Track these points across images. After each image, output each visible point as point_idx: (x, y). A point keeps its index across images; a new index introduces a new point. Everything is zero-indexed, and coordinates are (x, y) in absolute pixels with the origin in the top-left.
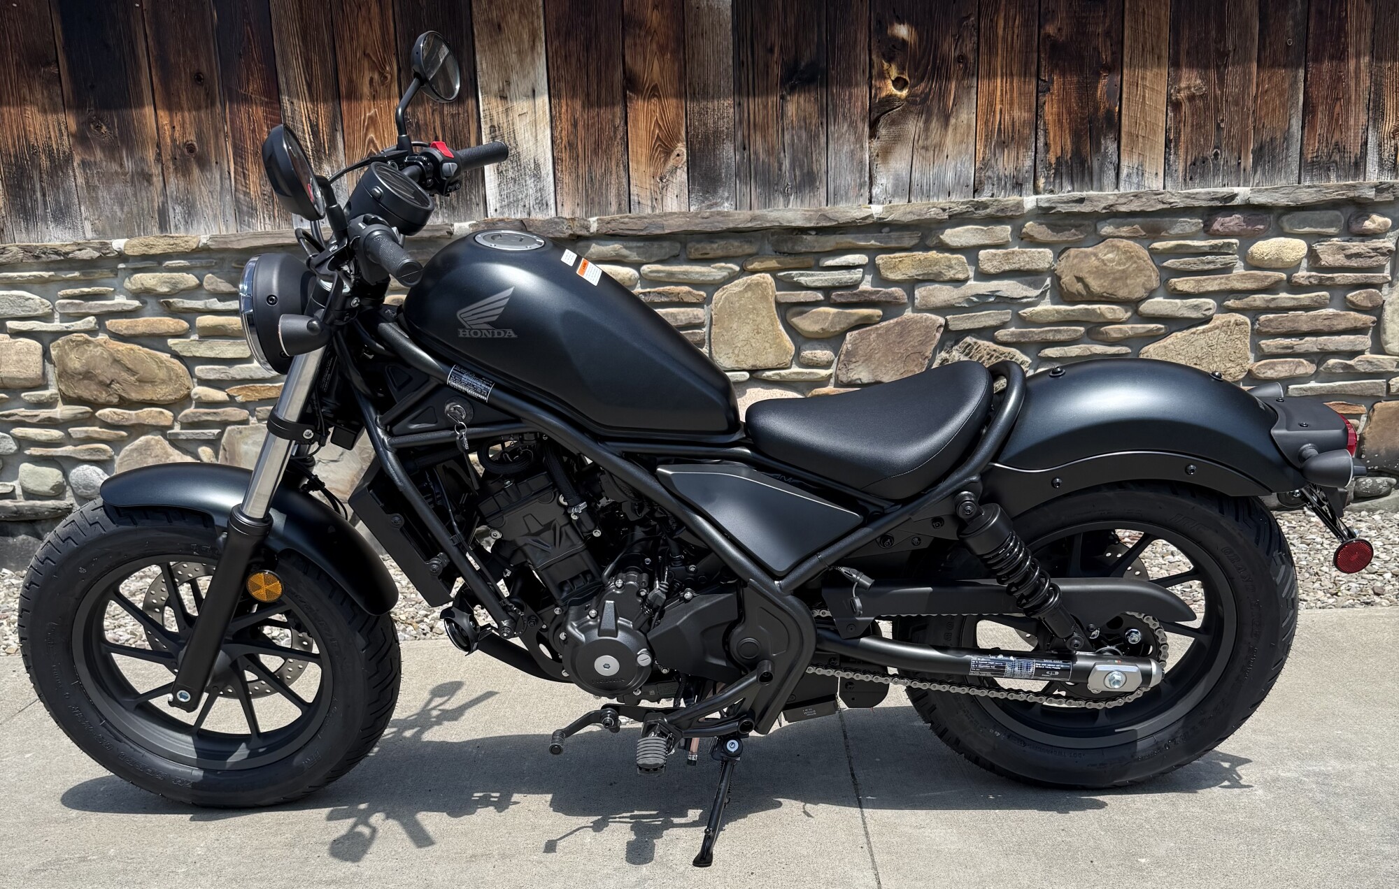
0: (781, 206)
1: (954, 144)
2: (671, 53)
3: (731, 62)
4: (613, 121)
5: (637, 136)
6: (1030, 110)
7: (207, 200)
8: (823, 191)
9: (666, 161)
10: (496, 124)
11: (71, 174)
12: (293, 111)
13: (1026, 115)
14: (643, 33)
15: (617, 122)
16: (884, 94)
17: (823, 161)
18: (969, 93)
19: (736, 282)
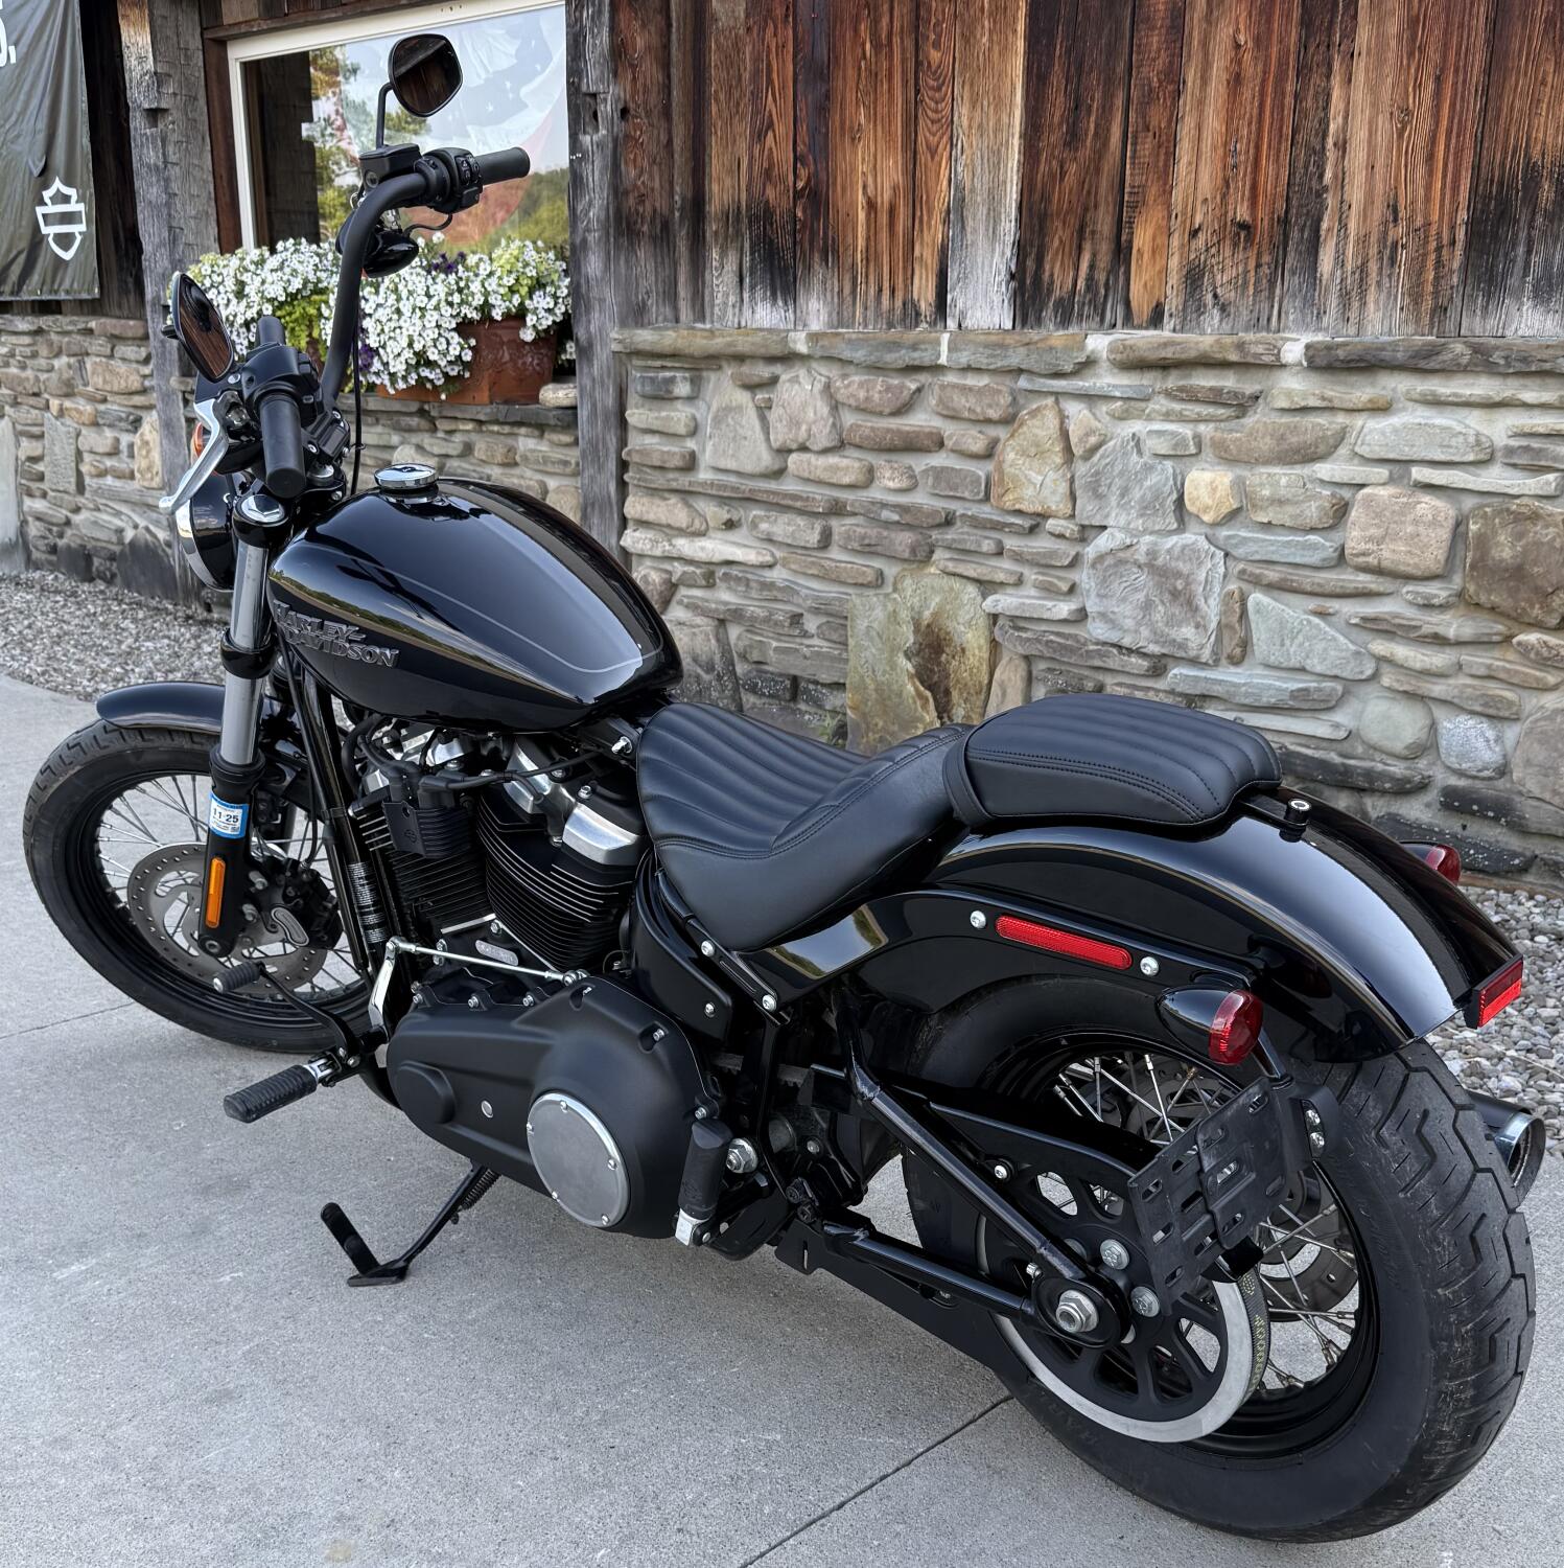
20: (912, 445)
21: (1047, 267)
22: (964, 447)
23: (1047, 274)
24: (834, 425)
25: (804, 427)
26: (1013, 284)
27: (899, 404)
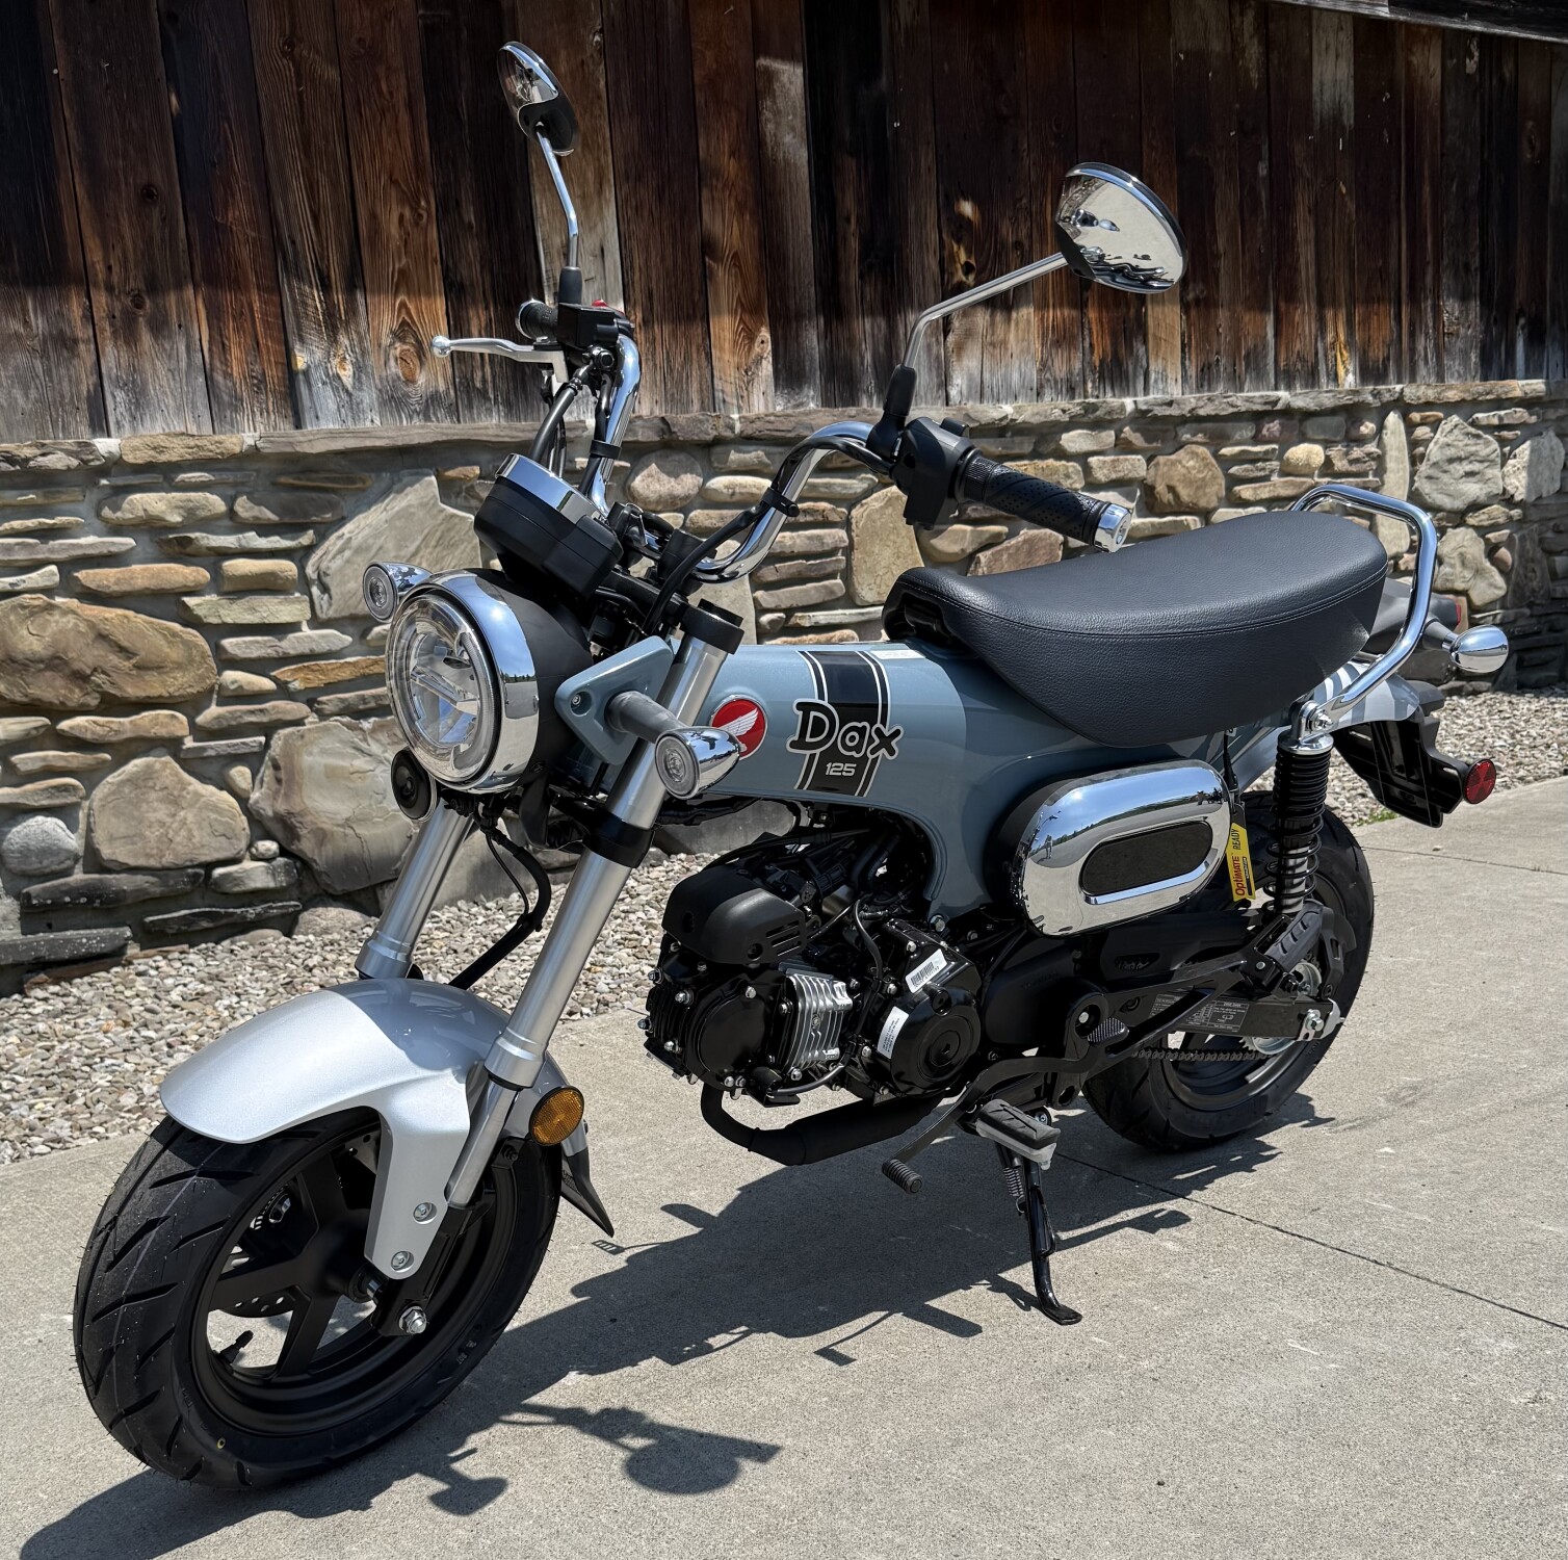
1: (1017, 341)
2: (750, 214)
3: (810, 230)
4: (692, 296)
6: (1076, 307)
7: (164, 383)
9: (750, 351)
13: (1073, 312)
14: (720, 186)
15: (696, 297)
16: (955, 280)
19: (875, 495)
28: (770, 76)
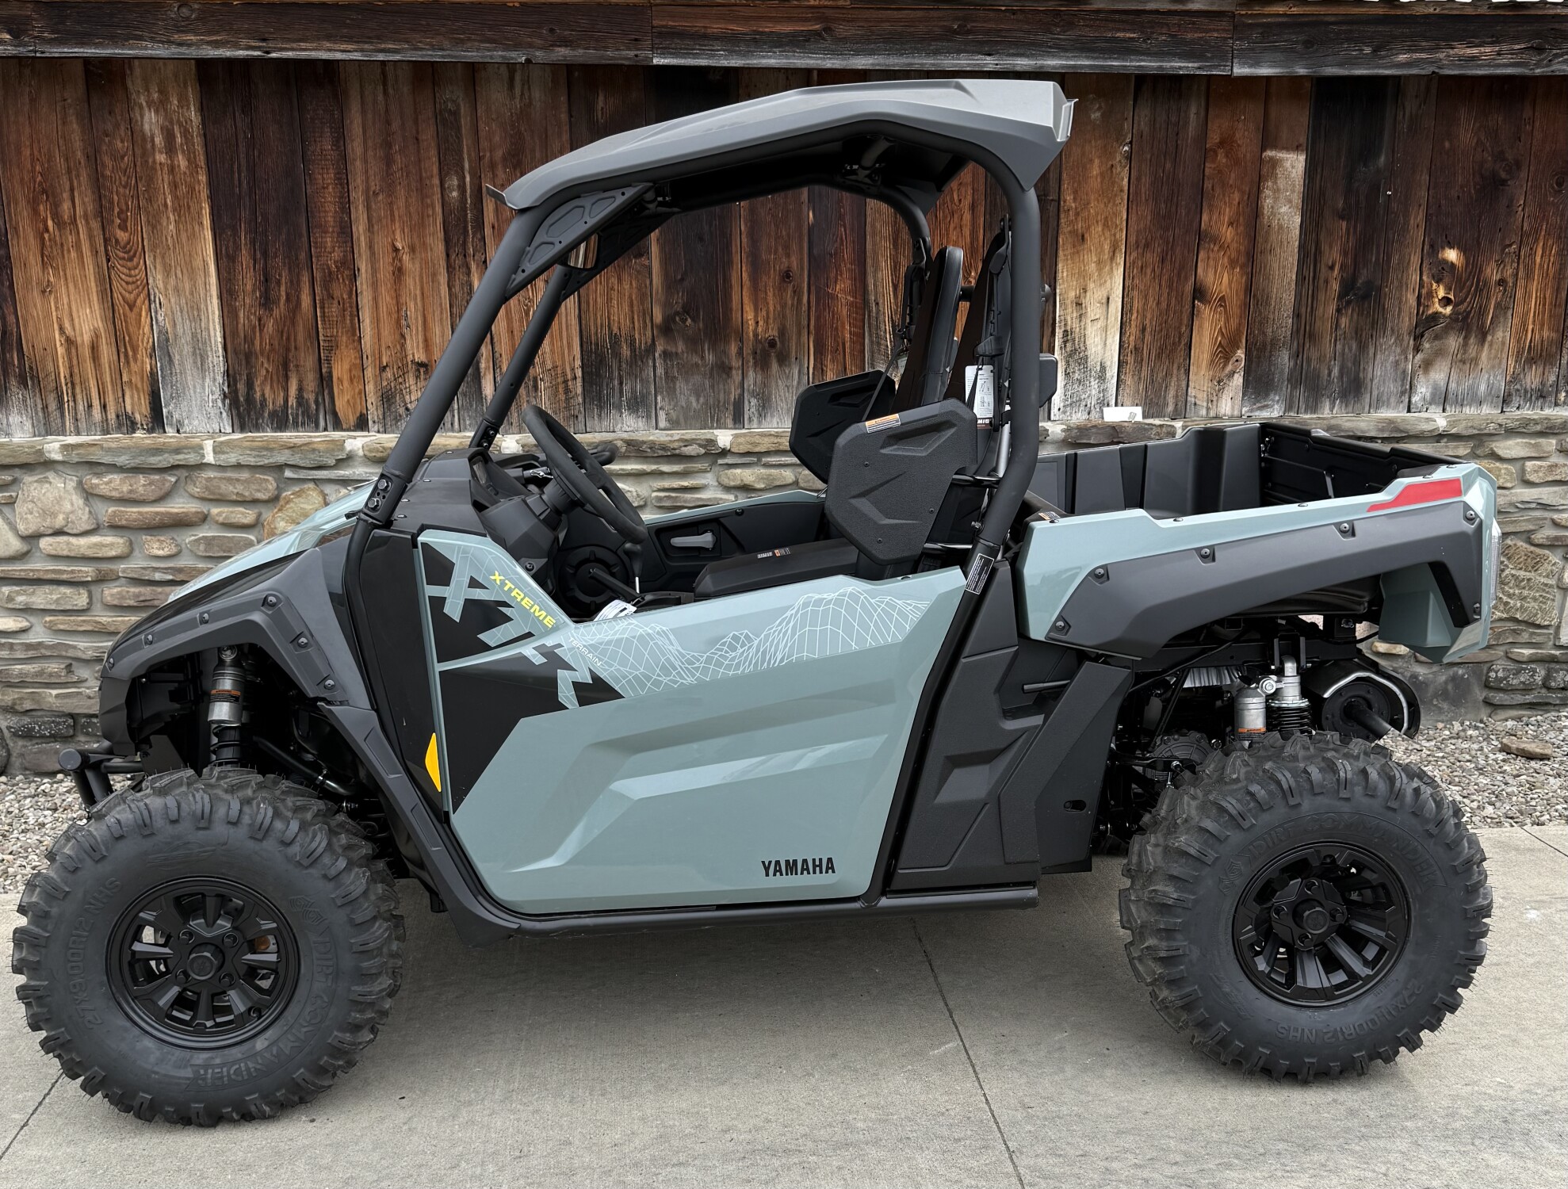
0: (1327, 410)
1: (1489, 359)
2: (1241, 268)
3: (1294, 277)
4: (1179, 328)
5: (1201, 342)
6: (1558, 331)
7: (782, 394)
8: (1368, 400)
9: (1223, 368)
10: (1069, 328)
11: (651, 363)
12: (878, 311)
13: (1554, 335)
14: (1216, 249)
15: (1183, 329)
16: (1430, 312)
17: (1370, 369)
18: (1505, 313)
20: (180, 523)
21: (258, 389)
22: (233, 521)
23: (258, 394)
24: (90, 512)
25: (61, 517)
26: (227, 401)
27: (162, 493)
28: (1274, 163)
